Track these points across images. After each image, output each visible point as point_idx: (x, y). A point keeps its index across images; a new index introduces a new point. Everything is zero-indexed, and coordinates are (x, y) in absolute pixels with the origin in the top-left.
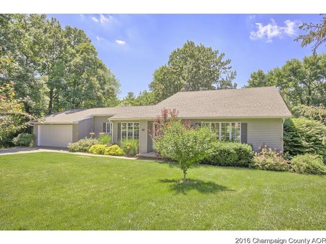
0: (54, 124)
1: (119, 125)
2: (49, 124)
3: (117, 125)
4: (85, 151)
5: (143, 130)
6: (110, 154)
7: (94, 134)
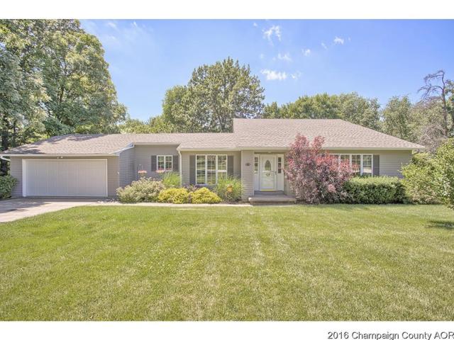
0: (64, 158)
1: (192, 159)
2: (55, 158)
3: (189, 158)
4: (150, 200)
5: (248, 165)
6: (204, 202)
7: (145, 172)
